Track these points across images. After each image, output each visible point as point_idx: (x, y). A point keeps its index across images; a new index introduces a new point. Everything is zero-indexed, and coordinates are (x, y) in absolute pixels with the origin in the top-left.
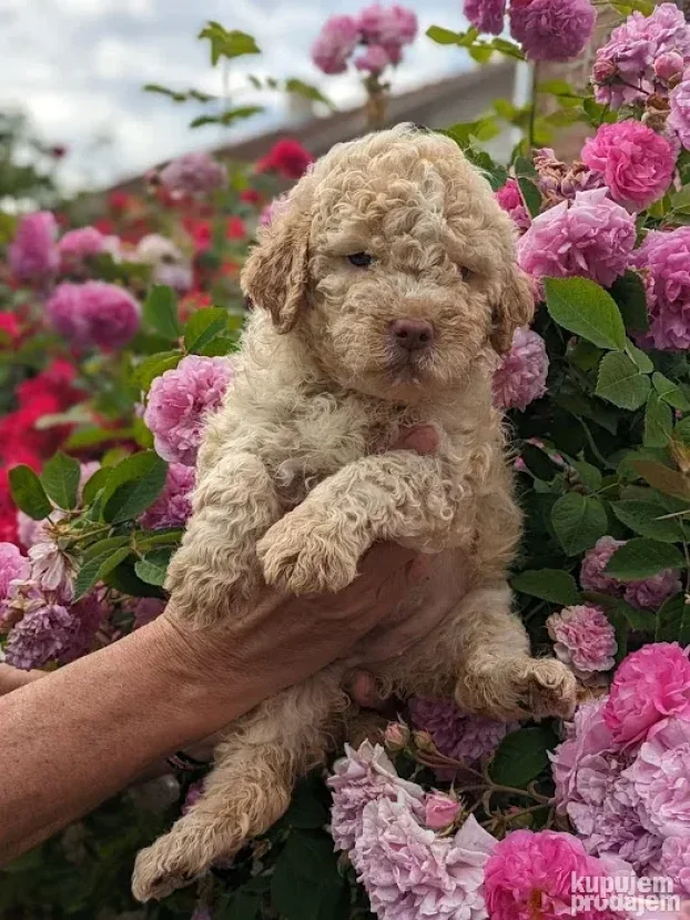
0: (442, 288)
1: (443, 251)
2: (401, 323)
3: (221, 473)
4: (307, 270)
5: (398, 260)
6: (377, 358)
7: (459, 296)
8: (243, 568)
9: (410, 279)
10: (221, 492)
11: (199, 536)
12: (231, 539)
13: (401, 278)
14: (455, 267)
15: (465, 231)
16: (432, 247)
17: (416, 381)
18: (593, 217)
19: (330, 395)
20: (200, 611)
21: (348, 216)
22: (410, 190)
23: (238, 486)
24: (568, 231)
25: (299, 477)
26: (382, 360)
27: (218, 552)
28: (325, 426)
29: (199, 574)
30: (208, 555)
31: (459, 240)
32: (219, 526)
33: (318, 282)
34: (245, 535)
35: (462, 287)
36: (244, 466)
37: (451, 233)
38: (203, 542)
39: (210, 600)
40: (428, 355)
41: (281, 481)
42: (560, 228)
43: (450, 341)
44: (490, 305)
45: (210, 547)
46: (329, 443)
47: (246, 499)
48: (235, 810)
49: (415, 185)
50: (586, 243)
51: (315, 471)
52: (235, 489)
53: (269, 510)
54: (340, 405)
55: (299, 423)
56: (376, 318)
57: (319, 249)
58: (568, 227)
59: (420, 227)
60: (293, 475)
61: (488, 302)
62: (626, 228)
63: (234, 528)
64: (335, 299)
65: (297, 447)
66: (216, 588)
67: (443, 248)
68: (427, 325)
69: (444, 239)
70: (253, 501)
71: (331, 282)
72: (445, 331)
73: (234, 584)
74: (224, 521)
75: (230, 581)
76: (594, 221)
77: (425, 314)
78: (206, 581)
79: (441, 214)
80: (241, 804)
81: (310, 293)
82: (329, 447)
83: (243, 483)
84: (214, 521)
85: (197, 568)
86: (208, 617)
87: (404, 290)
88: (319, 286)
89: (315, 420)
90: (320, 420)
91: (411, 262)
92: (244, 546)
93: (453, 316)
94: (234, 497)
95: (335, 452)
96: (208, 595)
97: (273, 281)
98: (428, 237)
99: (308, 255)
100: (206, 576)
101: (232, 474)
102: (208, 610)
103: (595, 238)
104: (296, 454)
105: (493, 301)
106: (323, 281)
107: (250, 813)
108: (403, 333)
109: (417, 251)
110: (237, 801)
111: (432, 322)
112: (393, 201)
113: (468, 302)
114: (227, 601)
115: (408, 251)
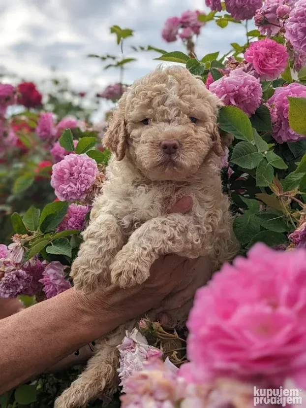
0: (181, 126)
1: (179, 110)
2: (163, 143)
3: (96, 224)
4: (126, 131)
5: (161, 117)
6: (155, 159)
7: (190, 128)
8: (104, 267)
9: (166, 124)
10: (95, 233)
11: (85, 252)
12: (99, 254)
13: (162, 124)
14: (186, 116)
15: (189, 100)
16: (174, 109)
17: (175, 168)
18: (236, 81)
19: (146, 185)
20: (85, 286)
21: (137, 104)
22: (162, 87)
23: (103, 230)
24: (225, 89)
25: (132, 223)
26: (158, 160)
27: (93, 260)
28: (143, 199)
29: (84, 269)
30: (88, 261)
31: (186, 104)
32: (94, 248)
33: (130, 134)
34: (105, 253)
35: (192, 125)
36: (106, 220)
37: (182, 102)
38: (87, 255)
39: (89, 281)
40: (178, 156)
41: (123, 226)
42: (221, 87)
43: (188, 148)
44: (209, 133)
45: (89, 258)
46: (145, 207)
47: (106, 236)
48: (100, 377)
49: (164, 85)
50: (234, 93)
51: (139, 220)
52: (102, 231)
53: (117, 241)
54: (149, 190)
55: (131, 198)
56: (152, 143)
57: (129, 120)
58: (225, 87)
59: (168, 102)
60: (129, 223)
61: (207, 131)
62: (253, 85)
63: (100, 249)
64: (137, 139)
65: (131, 210)
66: (92, 276)
67: (180, 109)
68: (175, 142)
69: (179, 104)
70: (109, 237)
71: (135, 133)
72: (184, 144)
73: (100, 274)
74: (96, 246)
75: (98, 273)
76: (236, 83)
77: (173, 137)
78: (87, 273)
79: (176, 95)
80: (102, 374)
81: (128, 139)
82: (145, 208)
83: (105, 228)
84: (91, 246)
85: (83, 267)
86: (88, 289)
87: (164, 129)
88: (131, 136)
89: (138, 196)
90: (140, 196)
91: (166, 117)
92: (105, 257)
93: (187, 137)
94: (100, 235)
95: (148, 211)
96: (88, 279)
97: (114, 139)
98: (172, 105)
99: (125, 124)
100: (87, 270)
101: (101, 224)
102: (88, 286)
103: (238, 90)
104: (130, 213)
105: (210, 131)
106: (132, 133)
107: (106, 379)
108: (165, 147)
109: (168, 112)
110: (101, 373)
111: (178, 140)
112: (155, 93)
113: (196, 131)
114: (97, 281)
115: (164, 112)
